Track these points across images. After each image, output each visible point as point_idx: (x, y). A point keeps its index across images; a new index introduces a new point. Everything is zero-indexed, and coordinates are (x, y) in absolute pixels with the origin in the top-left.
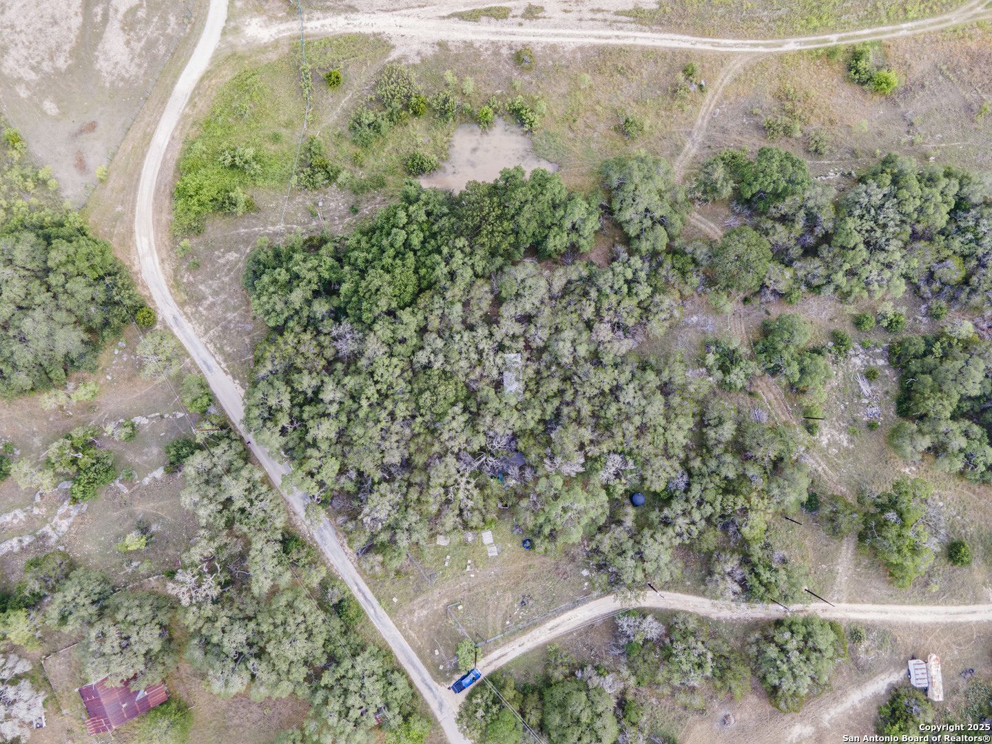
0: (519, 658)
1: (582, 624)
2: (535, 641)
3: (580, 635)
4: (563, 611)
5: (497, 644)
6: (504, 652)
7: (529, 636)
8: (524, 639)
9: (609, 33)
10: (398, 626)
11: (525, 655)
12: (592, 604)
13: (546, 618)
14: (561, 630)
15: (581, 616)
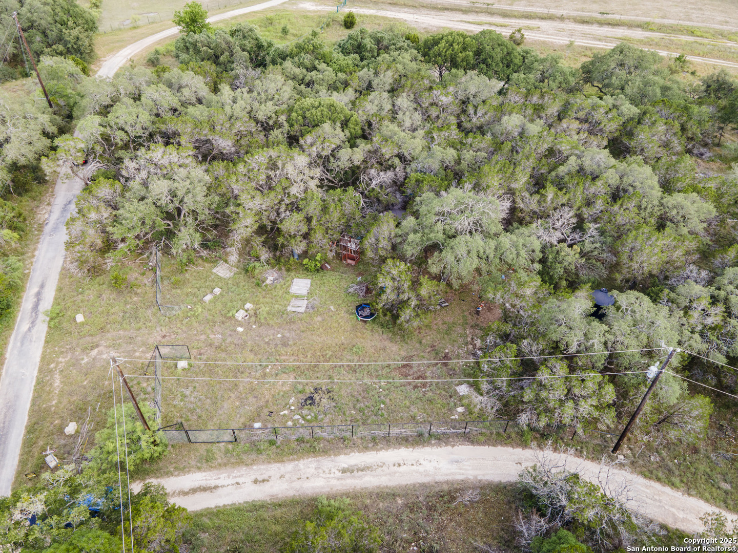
0: (238, 510)
1: (424, 486)
2: (297, 485)
3: (412, 508)
4: (388, 441)
5: (207, 462)
6: (212, 483)
7: (288, 467)
8: (274, 470)
9: (598, 43)
10: (46, 360)
11: (255, 507)
12: (464, 451)
13: (342, 443)
14: (369, 481)
15: (428, 467)
